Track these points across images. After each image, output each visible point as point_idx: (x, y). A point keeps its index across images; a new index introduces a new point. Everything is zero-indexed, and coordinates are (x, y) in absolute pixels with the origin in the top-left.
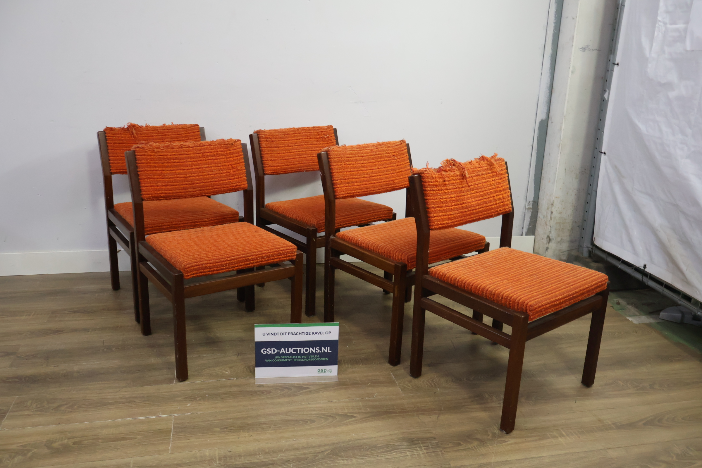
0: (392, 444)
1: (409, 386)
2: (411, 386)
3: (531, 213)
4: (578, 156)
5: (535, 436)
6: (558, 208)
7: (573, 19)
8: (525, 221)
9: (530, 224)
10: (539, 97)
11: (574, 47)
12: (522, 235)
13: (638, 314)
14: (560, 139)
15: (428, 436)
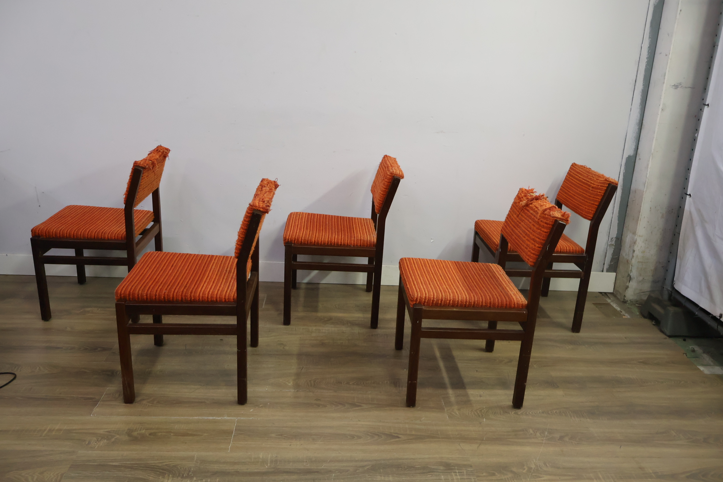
0: (429, 467)
1: (457, 414)
2: (458, 414)
3: (613, 250)
4: (666, 195)
5: (570, 476)
6: (641, 247)
7: (666, 55)
8: (607, 258)
9: (611, 262)
10: (627, 133)
11: (665, 85)
12: (603, 271)
13: (712, 364)
14: (646, 176)
15: (465, 463)
